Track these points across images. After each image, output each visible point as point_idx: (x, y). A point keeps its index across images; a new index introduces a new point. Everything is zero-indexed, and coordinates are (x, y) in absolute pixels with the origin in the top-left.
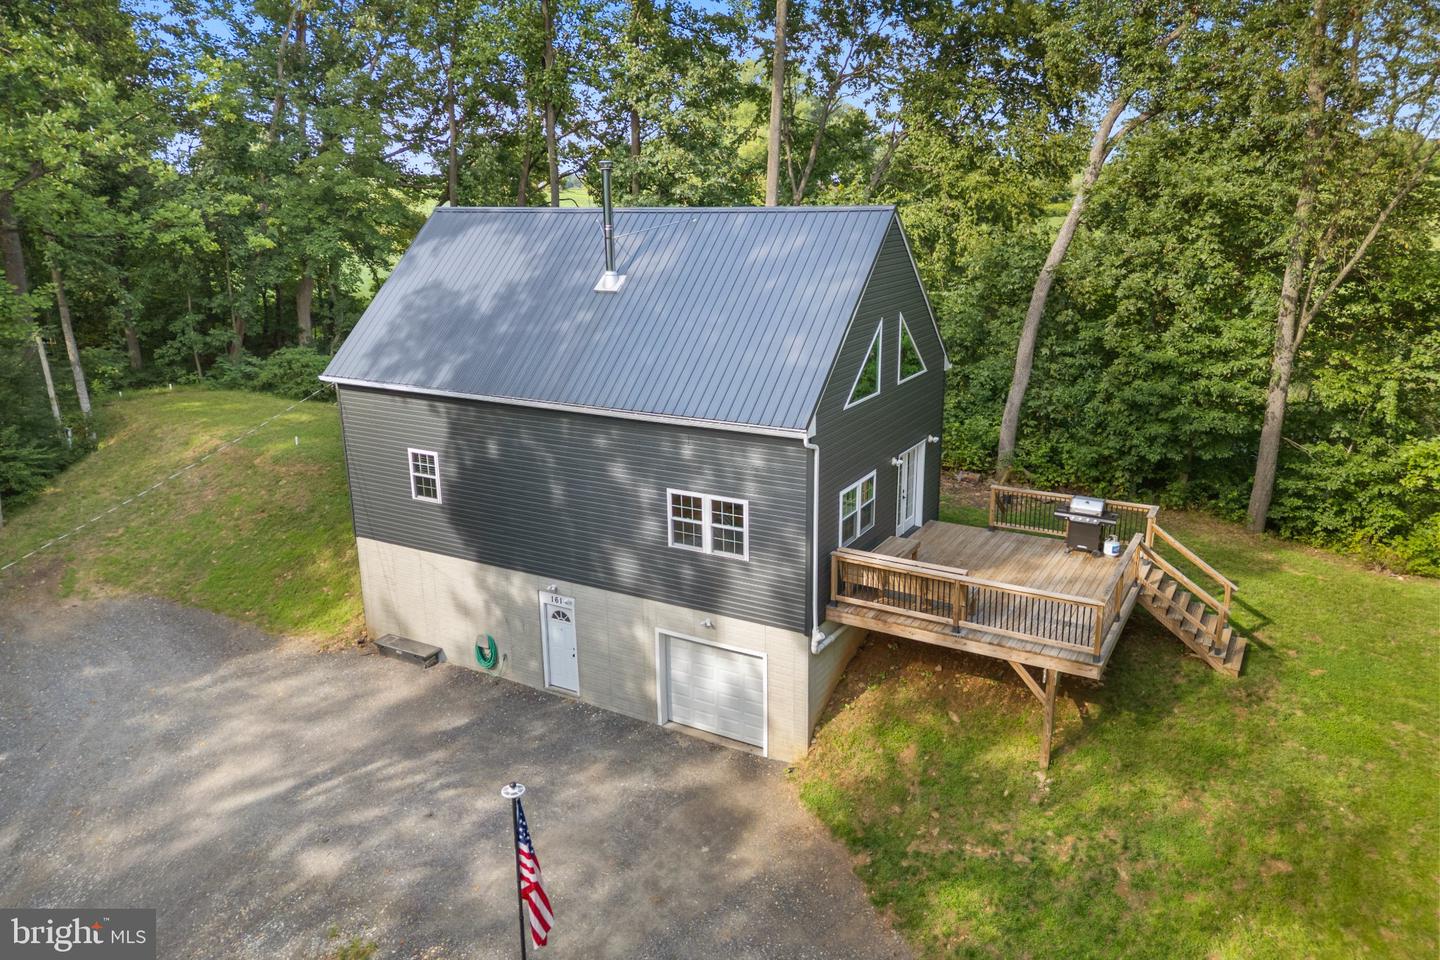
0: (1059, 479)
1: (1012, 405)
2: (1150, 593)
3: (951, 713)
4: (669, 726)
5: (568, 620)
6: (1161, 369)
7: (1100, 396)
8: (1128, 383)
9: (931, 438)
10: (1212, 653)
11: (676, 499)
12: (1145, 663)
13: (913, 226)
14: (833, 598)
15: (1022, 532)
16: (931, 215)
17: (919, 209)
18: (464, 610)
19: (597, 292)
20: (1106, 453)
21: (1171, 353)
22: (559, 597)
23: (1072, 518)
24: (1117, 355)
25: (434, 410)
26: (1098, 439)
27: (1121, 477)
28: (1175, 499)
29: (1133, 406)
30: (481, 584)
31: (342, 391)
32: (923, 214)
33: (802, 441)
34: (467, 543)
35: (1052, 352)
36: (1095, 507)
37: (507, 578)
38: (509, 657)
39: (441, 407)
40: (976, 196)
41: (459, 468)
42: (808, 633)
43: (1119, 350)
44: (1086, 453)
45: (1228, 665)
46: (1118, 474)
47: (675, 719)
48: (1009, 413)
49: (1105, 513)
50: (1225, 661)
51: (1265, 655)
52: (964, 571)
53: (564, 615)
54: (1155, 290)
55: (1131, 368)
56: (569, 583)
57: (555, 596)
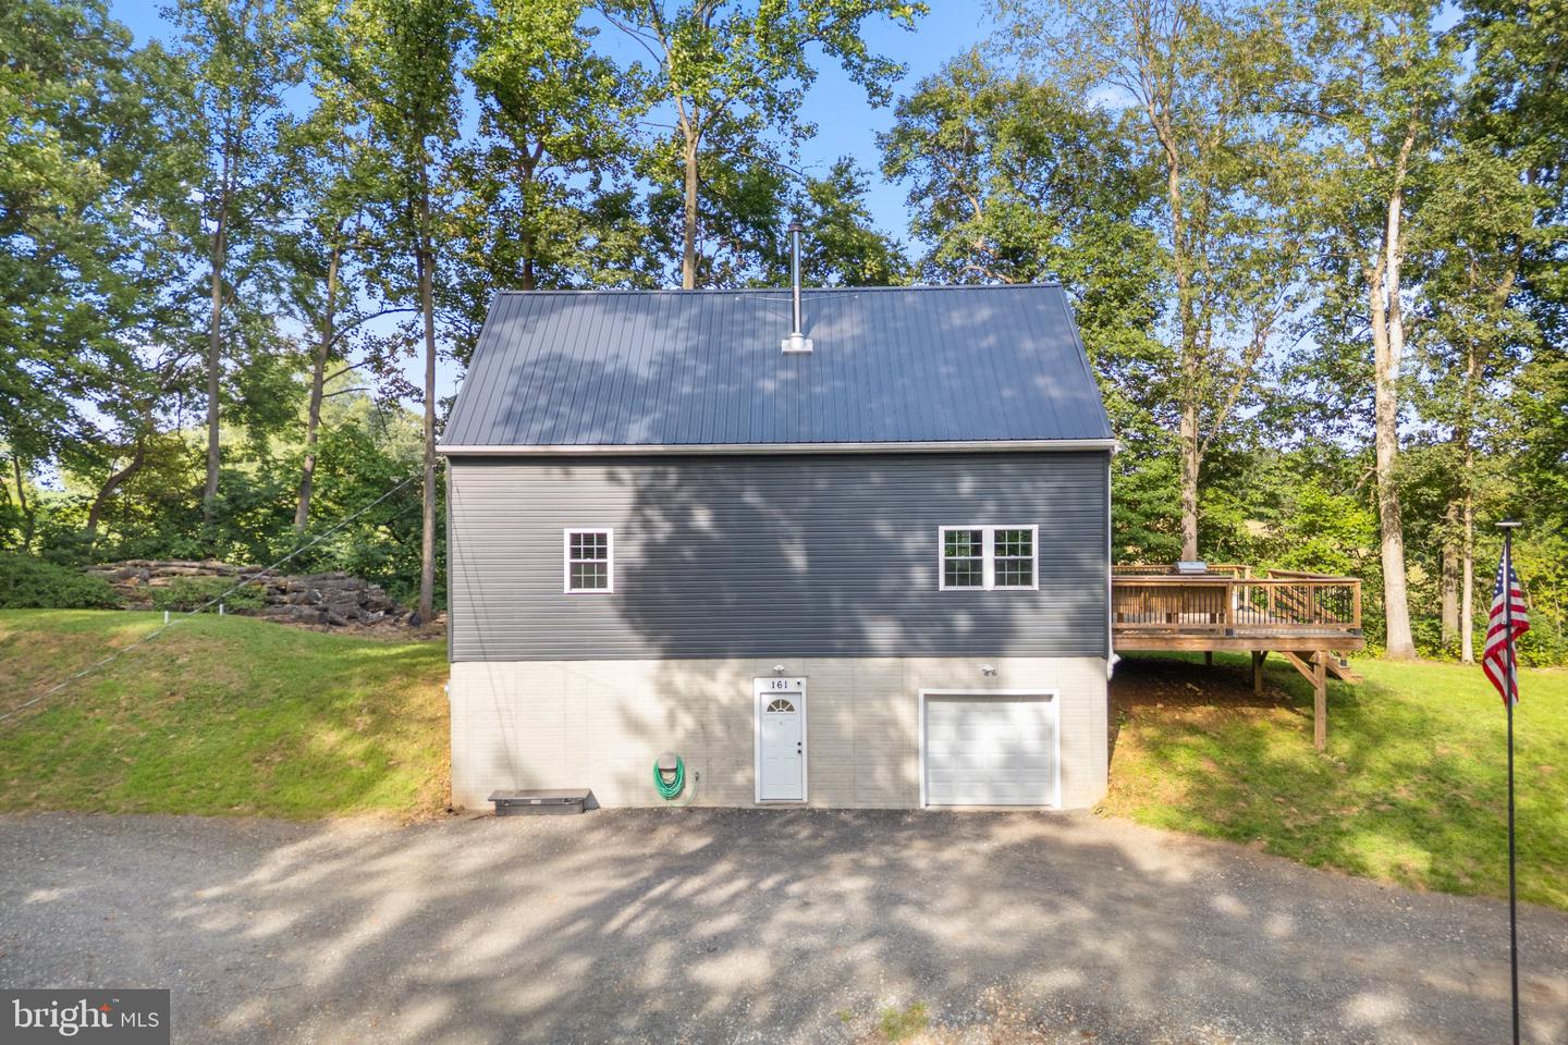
4: (929, 808)
5: (791, 709)
11: (950, 537)
18: (636, 727)
19: (787, 354)
22: (783, 680)
25: (612, 478)
30: (666, 689)
34: (651, 638)
38: (703, 777)
39: (625, 472)
41: (645, 545)
42: (1106, 657)
47: (932, 801)
53: (785, 703)
56: (801, 660)
57: (776, 680)
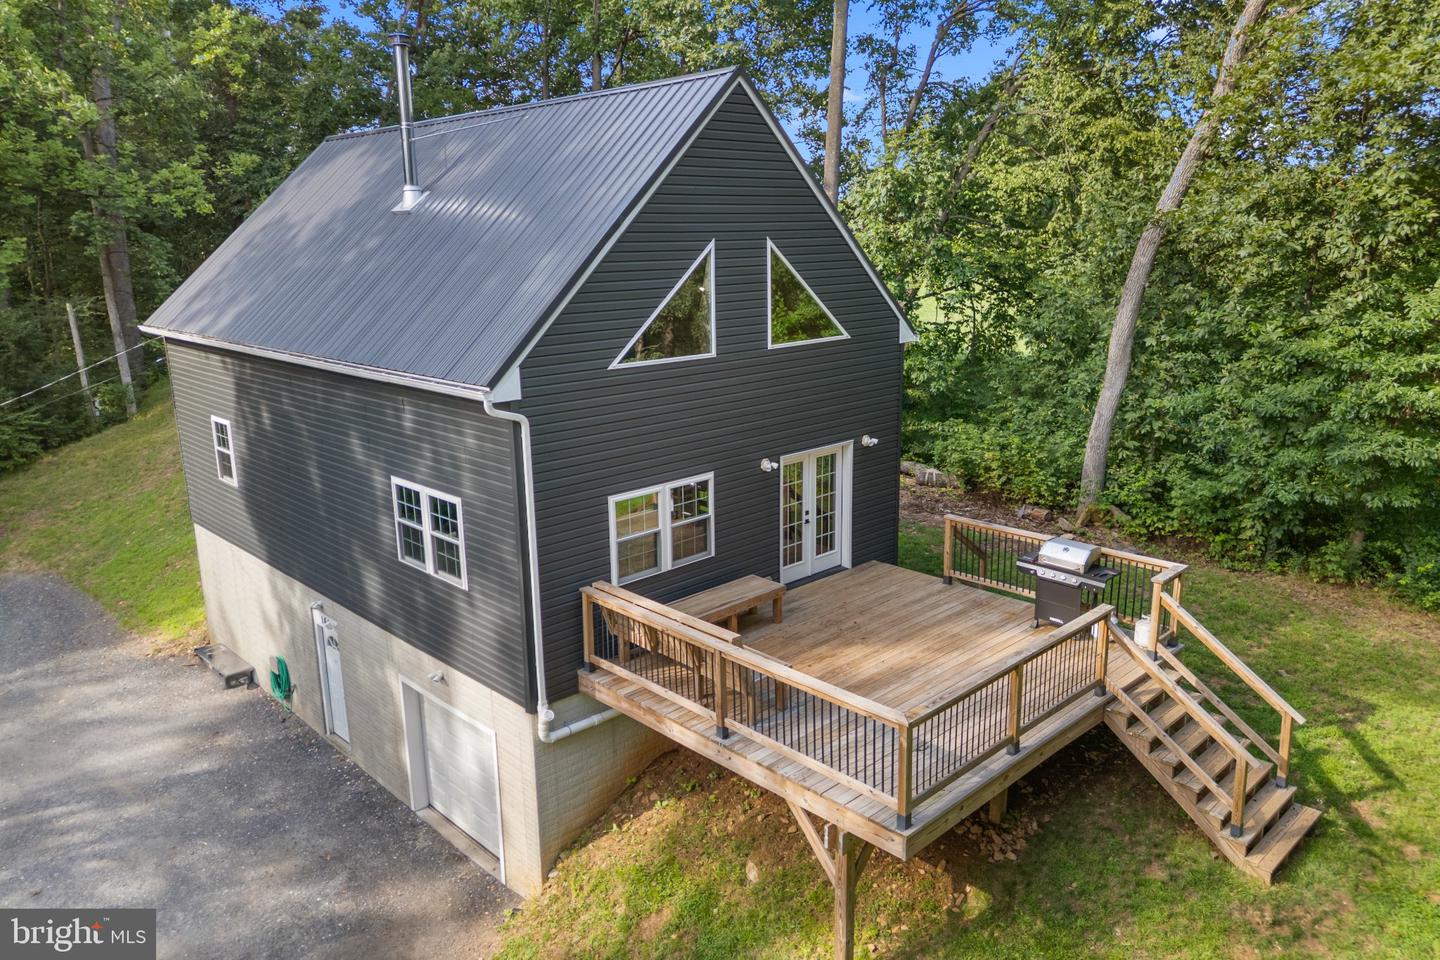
0: (1160, 525)
1: (1101, 415)
2: (1124, 710)
3: (750, 864)
4: (424, 813)
6: (1309, 366)
7: (1225, 408)
8: (1258, 388)
9: (867, 441)
10: (1227, 832)
11: (400, 492)
12: (1108, 830)
13: (1023, 189)
14: (586, 660)
15: (986, 588)
16: (1050, 174)
17: (1035, 169)
18: (269, 625)
19: (395, 213)
20: (1225, 490)
21: (1325, 342)
22: (326, 618)
23: (1041, 572)
24: (1247, 346)
25: (223, 367)
26: (1220, 470)
27: (1250, 528)
28: (1330, 567)
29: (1268, 421)
30: (274, 592)
31: (169, 346)
32: (1038, 174)
33: (482, 403)
34: (259, 539)
35: (1160, 343)
36: (1076, 556)
37: (292, 588)
38: (298, 689)
39: (229, 363)
40: (1103, 145)
41: (247, 442)
42: (532, 710)
43: (1246, 337)
44: (1203, 488)
45: (1255, 859)
46: (1247, 523)
47: (438, 805)
48: (1098, 426)
49: (1093, 567)
50: (1250, 849)
51: (1352, 847)
52: (730, 635)
53: (335, 641)
54: (1303, 245)
55: (1262, 364)
56: (331, 603)
57: (323, 617)
